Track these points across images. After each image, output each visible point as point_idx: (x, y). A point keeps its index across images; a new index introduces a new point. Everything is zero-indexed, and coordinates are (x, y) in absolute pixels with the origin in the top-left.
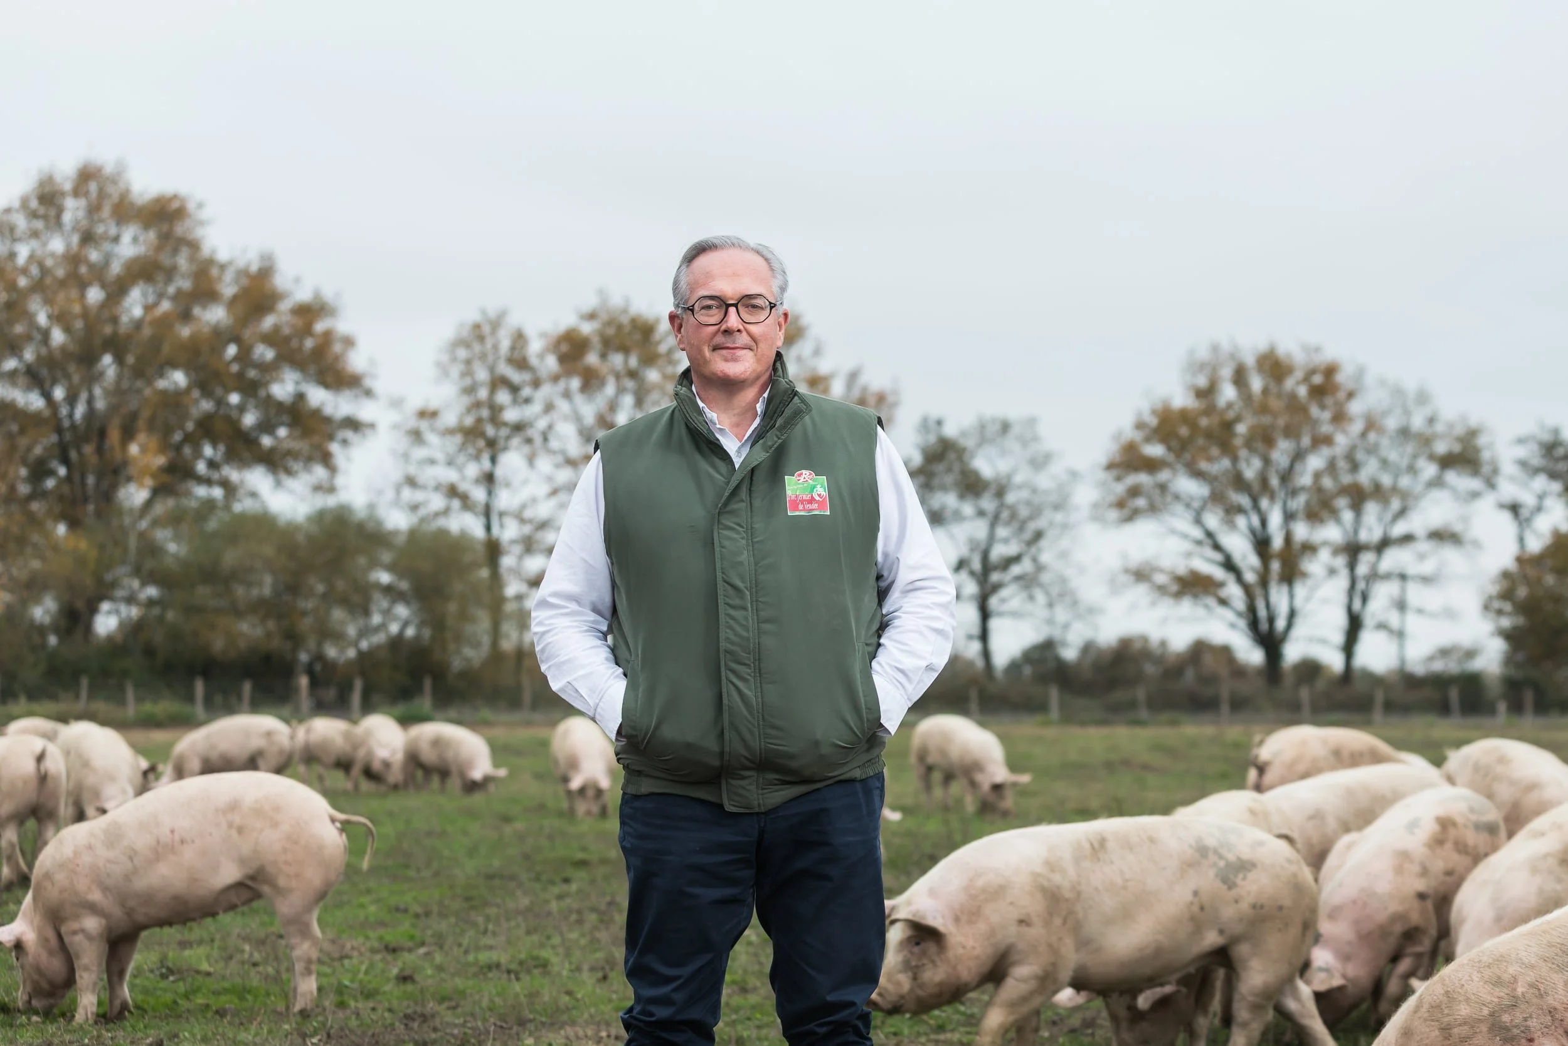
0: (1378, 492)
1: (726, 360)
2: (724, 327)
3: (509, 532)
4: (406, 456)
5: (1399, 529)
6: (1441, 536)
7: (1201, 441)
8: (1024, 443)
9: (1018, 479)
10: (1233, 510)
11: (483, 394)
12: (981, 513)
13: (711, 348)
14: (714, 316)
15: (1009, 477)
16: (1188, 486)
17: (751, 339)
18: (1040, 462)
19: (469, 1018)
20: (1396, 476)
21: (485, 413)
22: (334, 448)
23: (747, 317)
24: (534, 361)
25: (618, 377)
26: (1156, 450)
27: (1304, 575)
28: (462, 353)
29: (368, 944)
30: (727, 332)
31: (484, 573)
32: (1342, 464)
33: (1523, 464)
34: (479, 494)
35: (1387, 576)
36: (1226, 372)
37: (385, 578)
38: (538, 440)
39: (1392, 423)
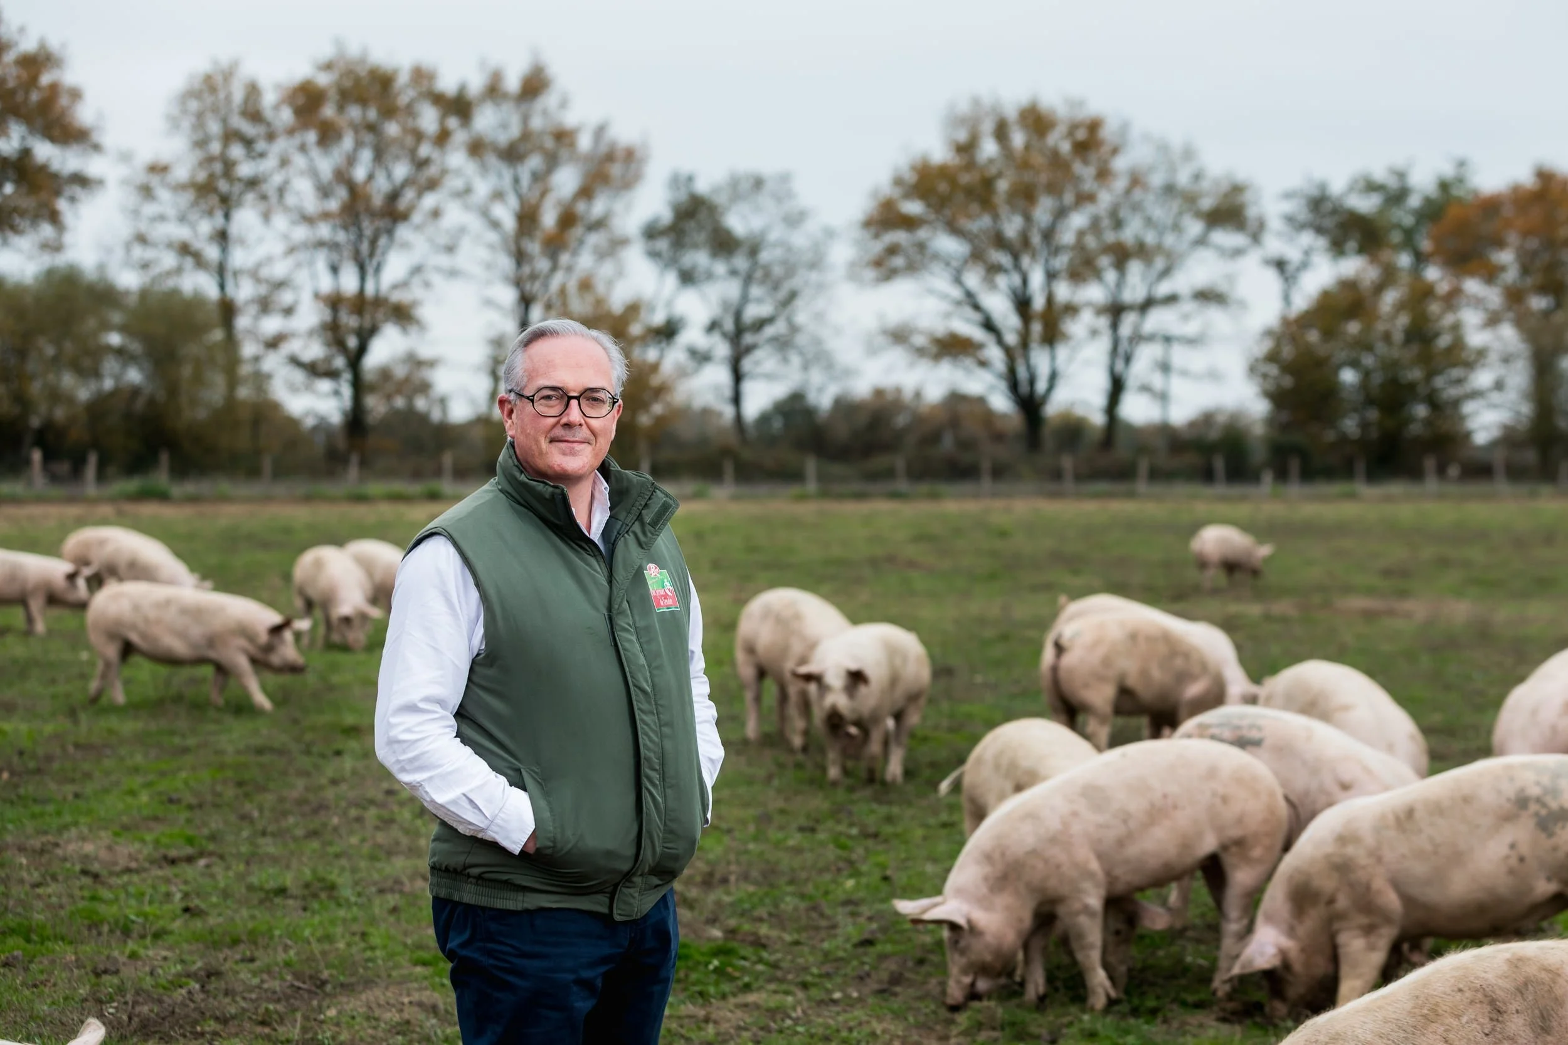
0: (1142, 251)
1: (564, 454)
2: (564, 420)
3: (244, 292)
4: (136, 213)
5: (1164, 289)
6: (1208, 296)
7: (960, 197)
8: (779, 199)
9: (773, 236)
10: (994, 269)
11: (215, 147)
12: (733, 273)
13: (548, 440)
14: (555, 408)
15: (763, 234)
16: (948, 245)
17: (590, 433)
18: (795, 220)
19: (265, 976)
20: (1161, 234)
21: (218, 167)
22: (62, 205)
23: (589, 411)
24: (268, 113)
25: (356, 128)
26: (913, 207)
27: (1065, 337)
28: (194, 105)
29: (146, 852)
30: (568, 426)
31: (218, 335)
32: (1106, 223)
33: (1290, 219)
34: (212, 253)
35: (1151, 338)
36: (988, 127)
37: (115, 339)
38: (274, 198)
39: (1157, 180)
